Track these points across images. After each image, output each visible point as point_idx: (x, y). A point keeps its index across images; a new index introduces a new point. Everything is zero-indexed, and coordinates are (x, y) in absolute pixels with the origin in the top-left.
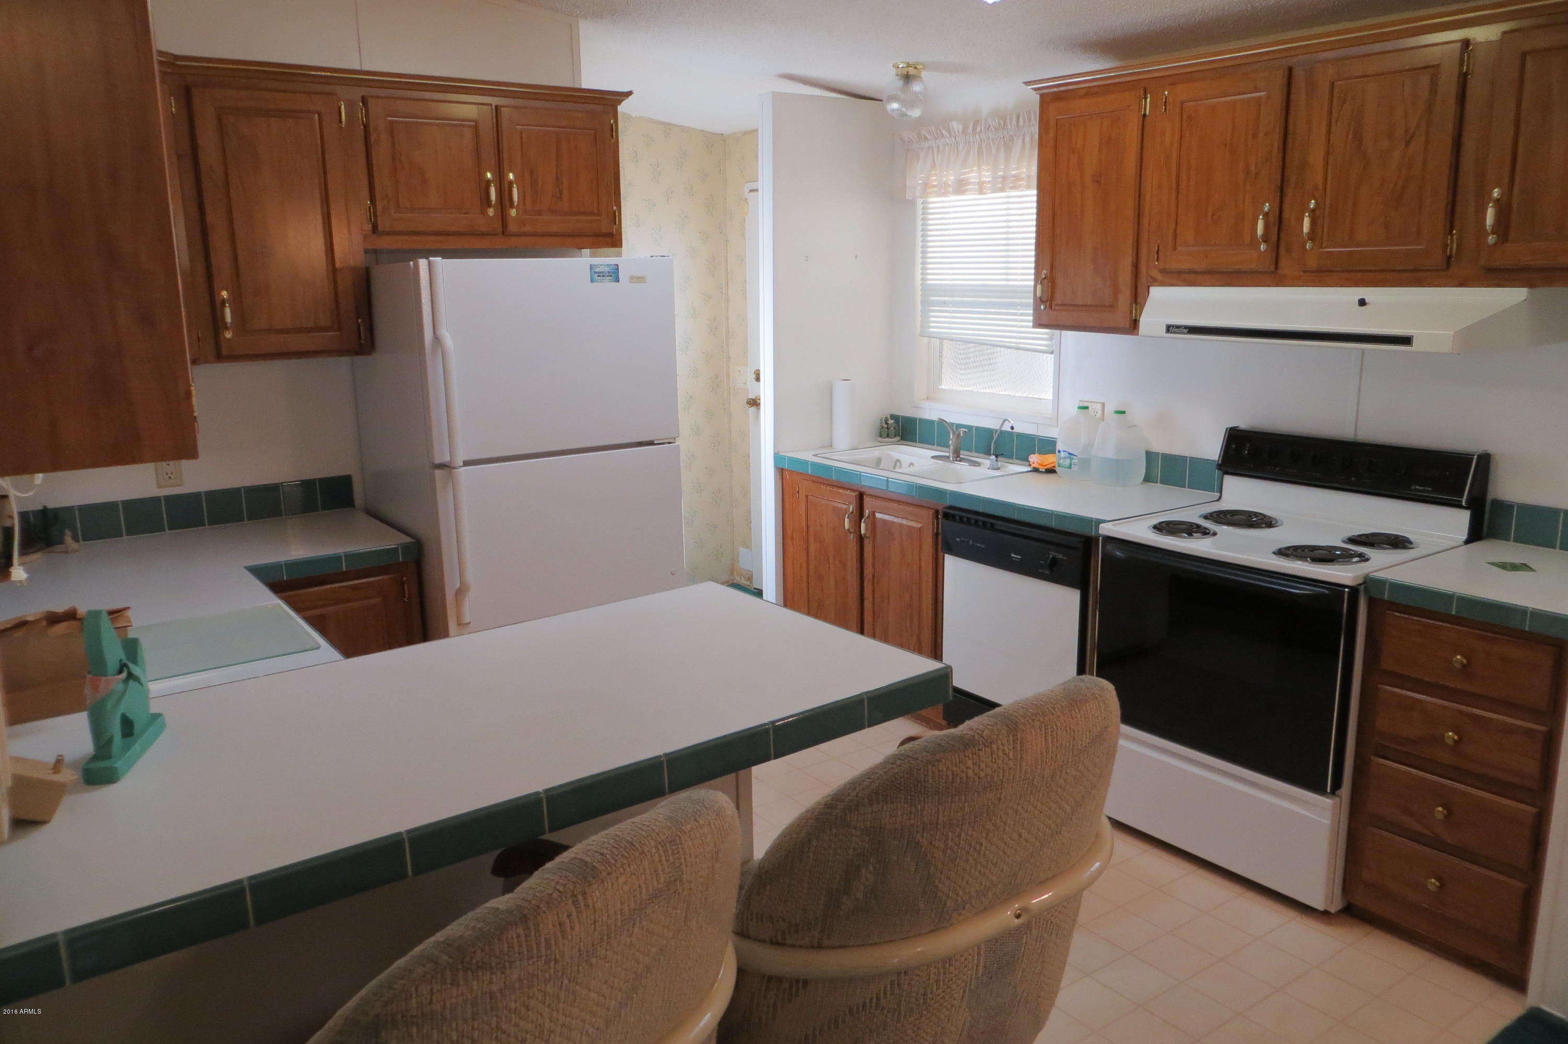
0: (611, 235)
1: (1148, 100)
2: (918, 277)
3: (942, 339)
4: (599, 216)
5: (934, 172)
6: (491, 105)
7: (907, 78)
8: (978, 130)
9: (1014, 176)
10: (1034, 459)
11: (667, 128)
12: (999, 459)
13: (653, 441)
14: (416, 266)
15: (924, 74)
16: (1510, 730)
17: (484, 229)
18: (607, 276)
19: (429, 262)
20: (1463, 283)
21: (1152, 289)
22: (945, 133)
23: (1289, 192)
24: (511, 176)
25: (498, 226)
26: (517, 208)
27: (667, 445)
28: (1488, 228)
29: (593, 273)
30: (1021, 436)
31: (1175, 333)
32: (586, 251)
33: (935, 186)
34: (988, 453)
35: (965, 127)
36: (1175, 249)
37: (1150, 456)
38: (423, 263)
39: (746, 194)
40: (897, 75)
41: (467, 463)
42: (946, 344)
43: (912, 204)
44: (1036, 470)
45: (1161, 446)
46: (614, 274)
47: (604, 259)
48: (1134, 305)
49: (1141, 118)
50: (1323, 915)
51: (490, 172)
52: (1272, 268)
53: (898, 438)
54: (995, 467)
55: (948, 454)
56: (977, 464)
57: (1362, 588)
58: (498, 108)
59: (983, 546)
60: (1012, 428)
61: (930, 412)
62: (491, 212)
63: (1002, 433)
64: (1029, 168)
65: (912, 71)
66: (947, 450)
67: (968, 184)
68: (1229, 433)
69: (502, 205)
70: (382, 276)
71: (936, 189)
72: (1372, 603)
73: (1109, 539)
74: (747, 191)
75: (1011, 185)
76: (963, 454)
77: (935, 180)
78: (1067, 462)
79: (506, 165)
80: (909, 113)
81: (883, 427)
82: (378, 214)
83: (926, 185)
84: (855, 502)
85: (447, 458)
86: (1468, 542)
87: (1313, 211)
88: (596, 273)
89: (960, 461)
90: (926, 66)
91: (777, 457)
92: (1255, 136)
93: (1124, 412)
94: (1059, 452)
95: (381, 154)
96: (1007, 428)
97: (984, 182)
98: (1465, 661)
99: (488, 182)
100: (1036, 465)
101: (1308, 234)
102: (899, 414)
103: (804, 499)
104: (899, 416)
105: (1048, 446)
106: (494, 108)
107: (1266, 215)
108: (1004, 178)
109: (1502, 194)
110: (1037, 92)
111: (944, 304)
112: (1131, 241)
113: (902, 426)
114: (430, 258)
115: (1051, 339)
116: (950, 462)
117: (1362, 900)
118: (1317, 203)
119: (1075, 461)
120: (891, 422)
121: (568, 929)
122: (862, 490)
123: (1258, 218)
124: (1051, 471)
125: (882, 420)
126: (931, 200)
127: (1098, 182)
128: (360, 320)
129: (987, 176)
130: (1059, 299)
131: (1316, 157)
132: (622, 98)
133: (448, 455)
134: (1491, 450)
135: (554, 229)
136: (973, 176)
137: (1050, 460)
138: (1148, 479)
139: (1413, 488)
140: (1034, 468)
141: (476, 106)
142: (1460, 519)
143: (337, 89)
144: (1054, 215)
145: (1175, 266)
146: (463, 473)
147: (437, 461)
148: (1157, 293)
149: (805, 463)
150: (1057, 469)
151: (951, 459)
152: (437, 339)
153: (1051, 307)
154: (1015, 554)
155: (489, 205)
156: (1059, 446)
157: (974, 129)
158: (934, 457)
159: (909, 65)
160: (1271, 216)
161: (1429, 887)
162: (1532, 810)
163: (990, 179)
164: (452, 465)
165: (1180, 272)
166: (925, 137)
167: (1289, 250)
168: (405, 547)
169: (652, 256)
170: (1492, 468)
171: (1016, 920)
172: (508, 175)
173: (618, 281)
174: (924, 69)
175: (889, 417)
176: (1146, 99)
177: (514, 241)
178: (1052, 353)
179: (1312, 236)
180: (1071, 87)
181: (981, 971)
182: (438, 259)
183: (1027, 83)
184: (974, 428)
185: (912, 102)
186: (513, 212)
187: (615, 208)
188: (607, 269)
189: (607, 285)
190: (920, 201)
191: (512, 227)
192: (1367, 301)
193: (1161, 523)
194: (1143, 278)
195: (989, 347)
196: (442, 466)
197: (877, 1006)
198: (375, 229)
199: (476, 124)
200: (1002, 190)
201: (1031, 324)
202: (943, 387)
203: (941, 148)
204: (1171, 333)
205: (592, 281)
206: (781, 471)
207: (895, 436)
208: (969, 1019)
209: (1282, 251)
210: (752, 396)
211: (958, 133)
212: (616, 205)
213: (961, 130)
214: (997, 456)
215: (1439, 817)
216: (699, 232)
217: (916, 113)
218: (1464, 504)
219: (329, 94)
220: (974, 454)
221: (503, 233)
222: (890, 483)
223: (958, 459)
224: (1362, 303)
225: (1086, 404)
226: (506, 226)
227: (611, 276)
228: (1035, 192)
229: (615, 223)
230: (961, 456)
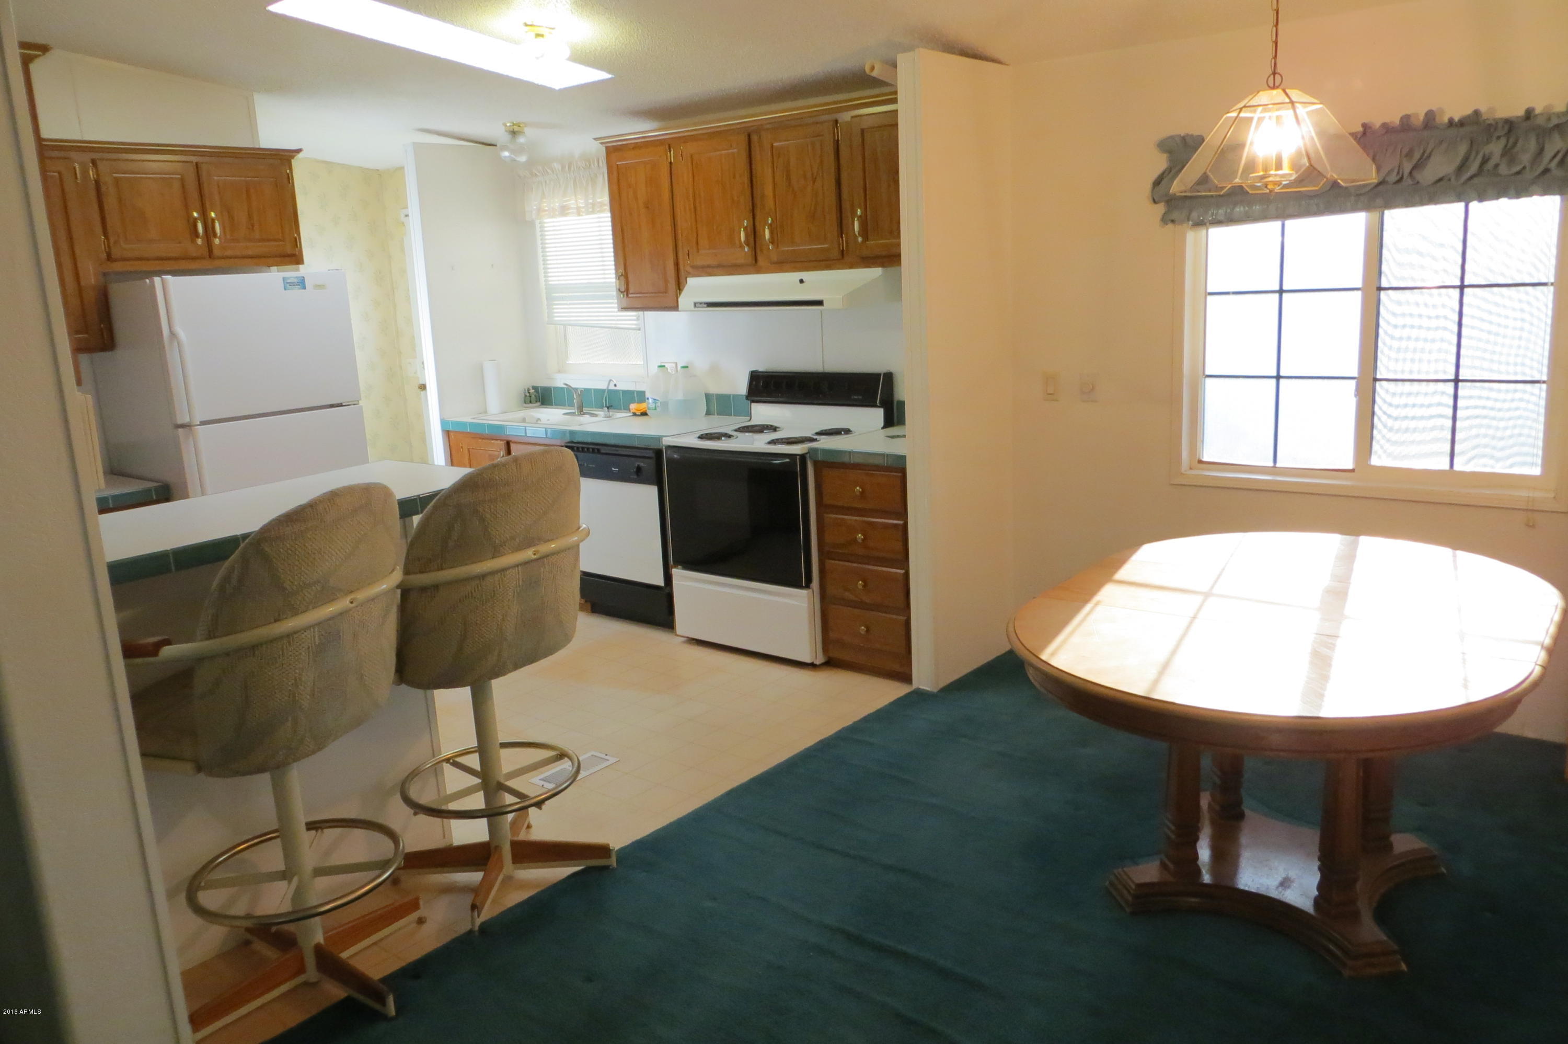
0: (293, 255)
1: (672, 152)
2: (542, 279)
3: (565, 325)
4: (284, 241)
5: (545, 200)
6: (192, 162)
7: (514, 133)
8: (572, 169)
9: (600, 203)
10: (633, 407)
11: (329, 165)
12: (610, 410)
13: (342, 403)
14: (152, 282)
15: (528, 131)
16: (886, 526)
17: (194, 255)
18: (297, 285)
19: (162, 280)
20: (851, 266)
21: (688, 279)
22: (549, 171)
23: (758, 212)
24: (213, 214)
25: (205, 252)
26: (220, 238)
27: (353, 406)
28: (857, 233)
29: (285, 283)
30: (625, 392)
31: (699, 307)
32: (274, 268)
33: (546, 211)
34: (602, 407)
35: (563, 167)
36: (698, 252)
37: (708, 397)
38: (157, 280)
39: (403, 219)
40: (506, 131)
41: (203, 423)
42: (569, 328)
43: (532, 224)
44: (635, 414)
45: (714, 390)
46: (302, 283)
47: (291, 273)
48: (678, 291)
49: (668, 165)
50: (812, 666)
51: (195, 211)
52: (754, 262)
53: (538, 404)
54: (608, 415)
55: (574, 411)
56: (596, 415)
57: (808, 456)
58: (199, 165)
59: (594, 466)
60: (615, 385)
61: (559, 381)
62: (199, 241)
63: (610, 392)
64: (604, 198)
65: (516, 128)
66: (573, 408)
67: (569, 209)
68: (751, 375)
69: (207, 237)
70: (120, 292)
71: (547, 213)
72: (816, 464)
73: (669, 447)
74: (403, 216)
75: (598, 209)
76: (585, 410)
77: (546, 206)
78: (653, 406)
79: (208, 205)
80: (518, 159)
81: (526, 396)
82: (111, 245)
83: (539, 210)
84: (504, 449)
85: (187, 420)
86: (884, 428)
87: (771, 225)
88: (287, 283)
89: (584, 414)
90: (526, 125)
91: (443, 422)
92: (734, 177)
93: (687, 367)
94: (648, 399)
95: (111, 202)
96: (612, 387)
97: (581, 207)
98: (861, 490)
99: (195, 220)
100: (634, 411)
101: (769, 239)
102: (537, 385)
103: (466, 452)
104: (538, 387)
105: (641, 396)
106: (195, 164)
107: (745, 228)
108: (593, 205)
109: (862, 213)
110: (604, 145)
111: (563, 298)
112: (671, 247)
113: (542, 397)
114: (163, 277)
115: (638, 319)
116: (576, 415)
117: (836, 654)
118: (772, 220)
119: (659, 404)
120: (532, 391)
121: (328, 511)
122: (510, 439)
123: (741, 230)
124: (644, 414)
125: (525, 390)
126: (545, 221)
127: (648, 208)
128: (102, 325)
129: (581, 203)
130: (631, 290)
131: (769, 191)
132: (294, 154)
133: (188, 417)
134: (892, 370)
135: (250, 253)
136: (572, 203)
137: (643, 406)
138: (708, 413)
139: (852, 397)
140: (633, 413)
141: (181, 164)
142: (878, 415)
143: (73, 155)
144: (622, 231)
145: (699, 262)
146: (201, 431)
147: (179, 422)
148: (691, 281)
149: (464, 424)
150: (648, 412)
151: (577, 413)
152: (173, 334)
153: (627, 295)
154: (615, 468)
155: (197, 236)
156: (648, 395)
157: (569, 168)
158: (565, 414)
159: (514, 125)
160: (749, 229)
161: (861, 631)
162: (902, 571)
163: (584, 205)
164: (192, 424)
165: (703, 267)
166: (536, 174)
167: (761, 250)
168: (156, 489)
169: (329, 270)
170: (895, 380)
171: (533, 556)
172: (210, 214)
173: (305, 289)
174: (525, 126)
175: (531, 388)
176: (670, 151)
177: (217, 263)
178: (639, 329)
179: (772, 241)
180: (624, 143)
181: (521, 583)
182: (169, 277)
183: (595, 139)
184: (593, 390)
185: (521, 150)
186: (217, 241)
187: (296, 235)
188: (296, 280)
189: (296, 292)
190: (537, 222)
191: (217, 252)
192: (804, 280)
193: (702, 435)
194: (682, 273)
195: (598, 329)
196: (183, 426)
197: (472, 596)
198: (109, 257)
199: (182, 176)
200: (593, 212)
201: (616, 310)
202: (570, 362)
203: (548, 182)
204: (697, 307)
205: (285, 289)
206: (447, 434)
207: (536, 402)
208: (520, 609)
209: (758, 252)
210: (422, 382)
211: (559, 171)
212: (296, 233)
213: (560, 169)
214: (608, 408)
215: (860, 587)
216: (366, 251)
217: (523, 159)
218: (878, 405)
219: (65, 158)
220: (594, 409)
221: (210, 257)
222: (527, 431)
223: (582, 413)
224: (801, 281)
225: (663, 364)
226: (212, 252)
227: (299, 285)
228: (609, 214)
229: (297, 247)
230: (584, 411)
